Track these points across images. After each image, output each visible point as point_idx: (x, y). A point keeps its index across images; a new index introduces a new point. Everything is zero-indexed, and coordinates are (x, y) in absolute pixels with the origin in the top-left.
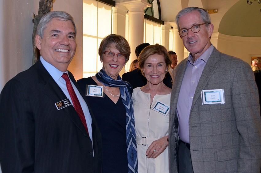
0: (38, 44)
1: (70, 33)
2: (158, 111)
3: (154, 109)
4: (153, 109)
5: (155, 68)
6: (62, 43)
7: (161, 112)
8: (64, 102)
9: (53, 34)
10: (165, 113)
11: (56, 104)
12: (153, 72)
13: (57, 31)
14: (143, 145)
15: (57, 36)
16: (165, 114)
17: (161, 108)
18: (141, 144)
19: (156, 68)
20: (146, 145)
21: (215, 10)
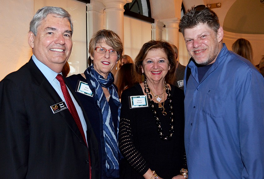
0: (31, 41)
1: (67, 31)
6: (57, 43)
8: (60, 105)
9: (48, 32)
11: (52, 107)
13: (52, 29)
15: (52, 33)
21: (218, 4)
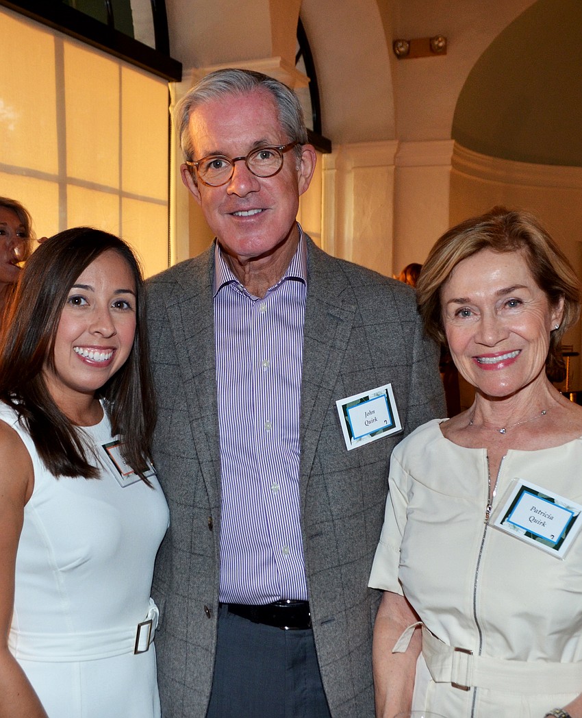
2: (522, 534)
3: (506, 526)
4: (497, 524)
5: (488, 319)
7: (535, 537)
10: (555, 540)
12: (478, 339)
14: (454, 685)
16: (557, 547)
17: (538, 517)
18: (447, 677)
19: (495, 320)
20: (467, 689)
21: (436, 43)
